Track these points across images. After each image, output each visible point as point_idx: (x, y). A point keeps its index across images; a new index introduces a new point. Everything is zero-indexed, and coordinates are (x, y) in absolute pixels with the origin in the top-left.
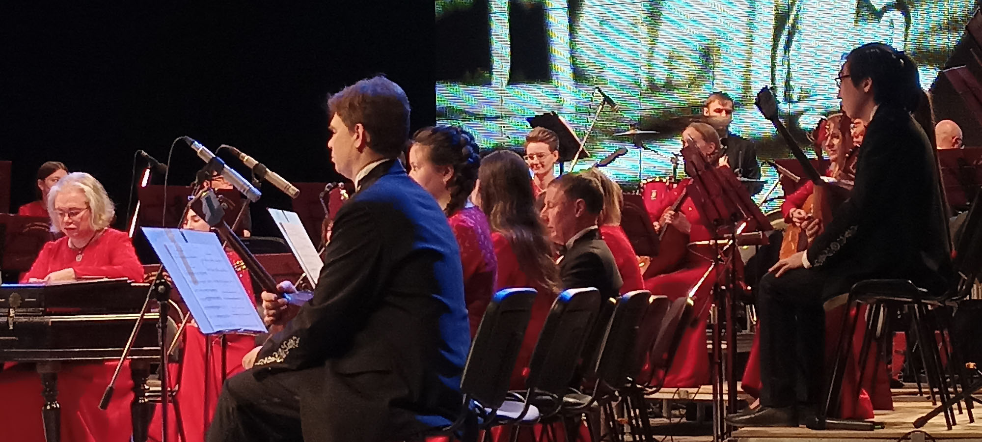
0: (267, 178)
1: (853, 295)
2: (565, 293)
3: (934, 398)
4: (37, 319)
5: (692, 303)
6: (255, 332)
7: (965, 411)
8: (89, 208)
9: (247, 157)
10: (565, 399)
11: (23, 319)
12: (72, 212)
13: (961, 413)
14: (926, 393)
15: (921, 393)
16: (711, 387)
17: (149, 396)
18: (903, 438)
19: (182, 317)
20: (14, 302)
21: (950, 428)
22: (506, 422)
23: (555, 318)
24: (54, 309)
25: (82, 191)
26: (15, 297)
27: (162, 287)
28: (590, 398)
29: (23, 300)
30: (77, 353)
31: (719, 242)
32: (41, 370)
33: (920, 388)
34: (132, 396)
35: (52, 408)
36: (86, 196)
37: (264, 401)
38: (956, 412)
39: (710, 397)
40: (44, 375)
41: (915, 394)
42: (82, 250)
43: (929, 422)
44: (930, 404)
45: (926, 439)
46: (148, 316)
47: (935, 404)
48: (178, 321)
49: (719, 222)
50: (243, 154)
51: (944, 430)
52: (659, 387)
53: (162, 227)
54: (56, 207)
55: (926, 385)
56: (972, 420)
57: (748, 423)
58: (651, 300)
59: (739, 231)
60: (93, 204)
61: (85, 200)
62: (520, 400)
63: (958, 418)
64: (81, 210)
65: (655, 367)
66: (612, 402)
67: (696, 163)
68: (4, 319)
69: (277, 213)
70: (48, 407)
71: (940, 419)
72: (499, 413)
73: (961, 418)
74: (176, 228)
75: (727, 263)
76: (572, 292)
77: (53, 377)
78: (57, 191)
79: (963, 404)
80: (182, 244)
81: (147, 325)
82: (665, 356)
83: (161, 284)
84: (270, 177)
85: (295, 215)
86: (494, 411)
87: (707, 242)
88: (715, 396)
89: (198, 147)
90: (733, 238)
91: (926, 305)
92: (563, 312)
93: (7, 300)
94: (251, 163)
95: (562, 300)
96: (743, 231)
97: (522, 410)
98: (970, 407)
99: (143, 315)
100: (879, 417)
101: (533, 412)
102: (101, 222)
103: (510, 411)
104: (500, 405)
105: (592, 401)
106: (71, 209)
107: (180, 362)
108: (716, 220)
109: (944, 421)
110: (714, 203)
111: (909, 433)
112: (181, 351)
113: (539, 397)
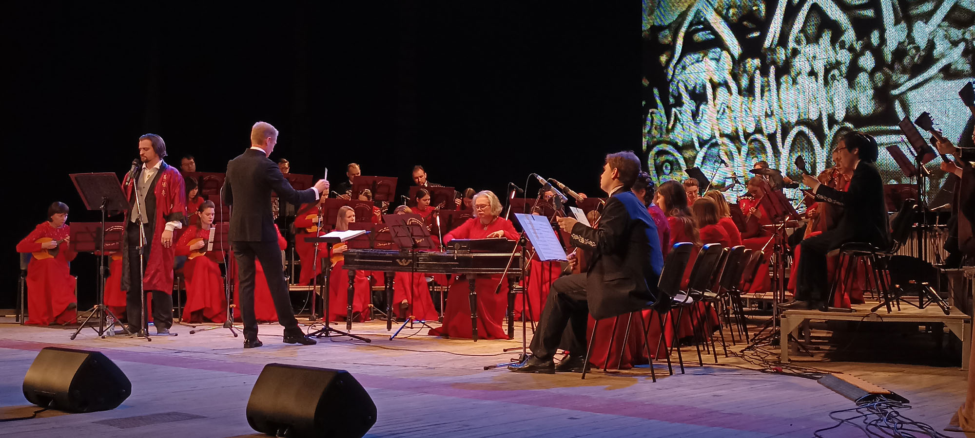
0: (569, 193)
1: (842, 250)
2: (706, 245)
3: (880, 300)
4: (467, 255)
5: (763, 253)
6: (564, 261)
7: (896, 306)
8: (490, 205)
9: (560, 184)
10: (706, 294)
11: (461, 255)
12: (482, 206)
13: (894, 306)
14: (875, 298)
15: (873, 298)
16: (773, 293)
17: (515, 291)
18: (866, 317)
19: (530, 256)
20: (457, 247)
21: (889, 313)
22: (678, 303)
23: (701, 258)
24: (474, 251)
25: (487, 197)
26: (457, 246)
27: (523, 240)
28: (716, 294)
29: (461, 246)
30: (484, 271)
31: (776, 225)
32: (468, 278)
33: (872, 295)
34: (508, 289)
35: (473, 294)
36: (488, 199)
37: (570, 292)
38: (892, 306)
39: (772, 298)
40: (470, 279)
41: (870, 298)
42: (487, 225)
43: (878, 309)
44: (878, 302)
45: (877, 317)
46: (516, 254)
47: (880, 302)
48: (529, 258)
49: (776, 216)
50: (558, 182)
51: (886, 314)
52: (747, 291)
53: (523, 213)
54: (476, 204)
55: (876, 294)
56: (899, 310)
57: (789, 307)
58: (745, 251)
59: (786, 220)
60: (491, 204)
61: (488, 201)
62: (684, 294)
63: (892, 309)
64: (486, 205)
65: (746, 281)
66: (726, 297)
67: (766, 188)
68: (452, 255)
69: (574, 210)
70: (471, 294)
71: (884, 309)
72: (675, 299)
73: (894, 309)
74: (529, 214)
75: (780, 235)
76: (708, 245)
77: (473, 281)
78: (477, 197)
79: (895, 303)
80: (532, 221)
81: (516, 259)
82: (751, 277)
83: (523, 239)
84: (571, 193)
85: (582, 210)
86: (673, 298)
87: (771, 225)
88: (774, 297)
89: (540, 178)
90: (784, 223)
91: (878, 255)
92: (705, 254)
93: (454, 246)
94: (562, 187)
95: (705, 249)
96: (788, 220)
97: (685, 298)
98: (898, 304)
99: (514, 254)
100: (854, 307)
101: (690, 300)
102: (495, 212)
103: (679, 298)
104: (676, 296)
105: (717, 296)
106: (481, 205)
107: (529, 275)
108: (775, 215)
109: (886, 310)
110: (774, 207)
111: (869, 314)
112: (529, 271)
113: (692, 294)
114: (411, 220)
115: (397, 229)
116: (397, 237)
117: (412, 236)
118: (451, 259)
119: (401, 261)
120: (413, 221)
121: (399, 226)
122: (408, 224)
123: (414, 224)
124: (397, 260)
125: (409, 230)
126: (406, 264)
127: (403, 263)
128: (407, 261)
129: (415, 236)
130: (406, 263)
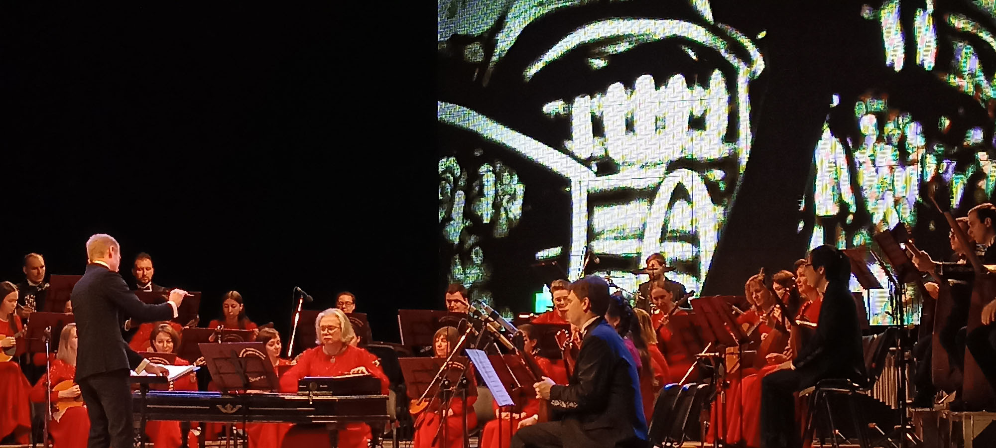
4: (328, 398)
8: (341, 327)
11: (317, 398)
12: (330, 328)
20: (312, 388)
26: (313, 386)
29: (318, 386)
36: (339, 320)
42: (335, 356)
54: (321, 325)
61: (338, 322)
64: (335, 327)
68: (306, 398)
77: (335, 432)
78: (322, 316)
93: (308, 386)
102: (347, 337)
106: (329, 326)
114: (247, 351)
115: (219, 363)
116: (220, 374)
117: (244, 373)
118: (305, 403)
119: (224, 407)
120: (249, 353)
121: (226, 359)
122: (240, 356)
123: (249, 356)
124: (217, 406)
125: (241, 365)
126: (232, 412)
127: (229, 409)
128: (234, 407)
129: (247, 373)
130: (232, 410)
